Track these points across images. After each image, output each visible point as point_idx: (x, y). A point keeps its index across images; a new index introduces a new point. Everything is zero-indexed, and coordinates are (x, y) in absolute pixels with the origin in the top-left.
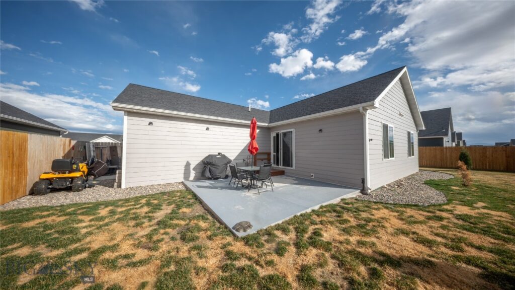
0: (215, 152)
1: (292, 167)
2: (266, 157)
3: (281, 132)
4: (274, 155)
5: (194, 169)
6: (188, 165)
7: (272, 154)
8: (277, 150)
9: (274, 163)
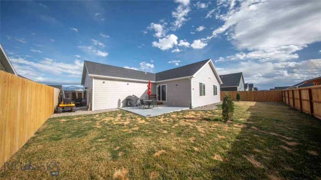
0: (132, 95)
1: (166, 100)
2: (154, 97)
3: (161, 85)
4: (158, 96)
5: (122, 102)
6: (119, 100)
7: (157, 95)
8: (159, 94)
9: (158, 100)
